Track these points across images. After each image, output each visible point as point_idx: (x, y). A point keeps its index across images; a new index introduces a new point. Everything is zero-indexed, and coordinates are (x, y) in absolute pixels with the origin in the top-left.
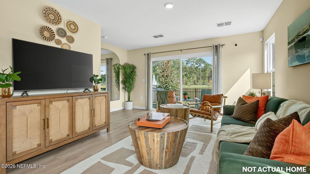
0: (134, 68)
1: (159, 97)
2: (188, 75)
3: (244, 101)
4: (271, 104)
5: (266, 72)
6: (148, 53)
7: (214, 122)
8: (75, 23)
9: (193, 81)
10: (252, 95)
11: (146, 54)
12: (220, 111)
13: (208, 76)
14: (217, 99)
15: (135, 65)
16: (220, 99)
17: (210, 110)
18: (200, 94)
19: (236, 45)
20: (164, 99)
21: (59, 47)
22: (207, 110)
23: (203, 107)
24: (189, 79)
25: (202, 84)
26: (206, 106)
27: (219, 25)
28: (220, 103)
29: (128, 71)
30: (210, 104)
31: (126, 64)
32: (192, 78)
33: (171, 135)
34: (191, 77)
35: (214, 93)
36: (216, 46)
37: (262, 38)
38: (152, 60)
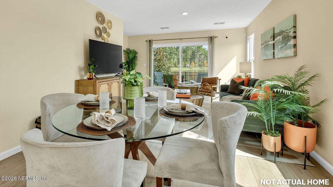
0: (136, 53)
1: (166, 80)
2: (168, 56)
3: (235, 81)
4: (251, 83)
5: (248, 60)
6: (150, 39)
7: (213, 98)
8: (111, 22)
9: (174, 63)
10: (240, 77)
11: (148, 41)
12: (216, 90)
13: (190, 57)
14: (214, 81)
15: (136, 50)
16: (216, 81)
17: (210, 89)
18: (197, 77)
19: (227, 37)
20: (170, 81)
21: (103, 41)
22: (207, 89)
23: (204, 87)
24: (169, 61)
25: (184, 67)
26: (206, 86)
27: (216, 24)
28: (216, 84)
29: (131, 56)
30: (209, 85)
31: (128, 49)
32: (172, 60)
33: (197, 101)
34: (171, 58)
35: (209, 76)
36: (211, 37)
37: (246, 33)
38: (155, 46)
